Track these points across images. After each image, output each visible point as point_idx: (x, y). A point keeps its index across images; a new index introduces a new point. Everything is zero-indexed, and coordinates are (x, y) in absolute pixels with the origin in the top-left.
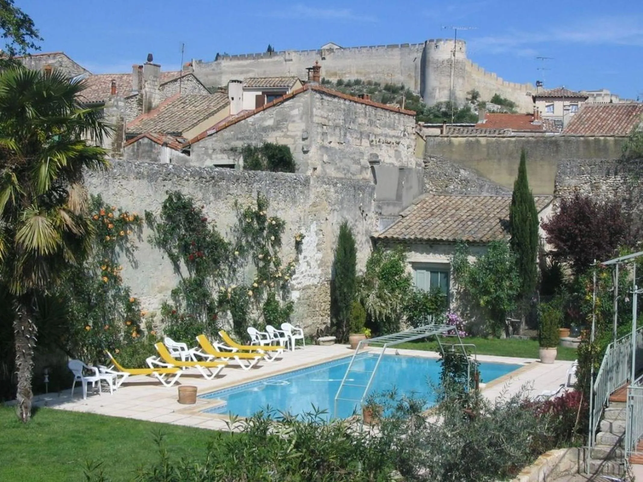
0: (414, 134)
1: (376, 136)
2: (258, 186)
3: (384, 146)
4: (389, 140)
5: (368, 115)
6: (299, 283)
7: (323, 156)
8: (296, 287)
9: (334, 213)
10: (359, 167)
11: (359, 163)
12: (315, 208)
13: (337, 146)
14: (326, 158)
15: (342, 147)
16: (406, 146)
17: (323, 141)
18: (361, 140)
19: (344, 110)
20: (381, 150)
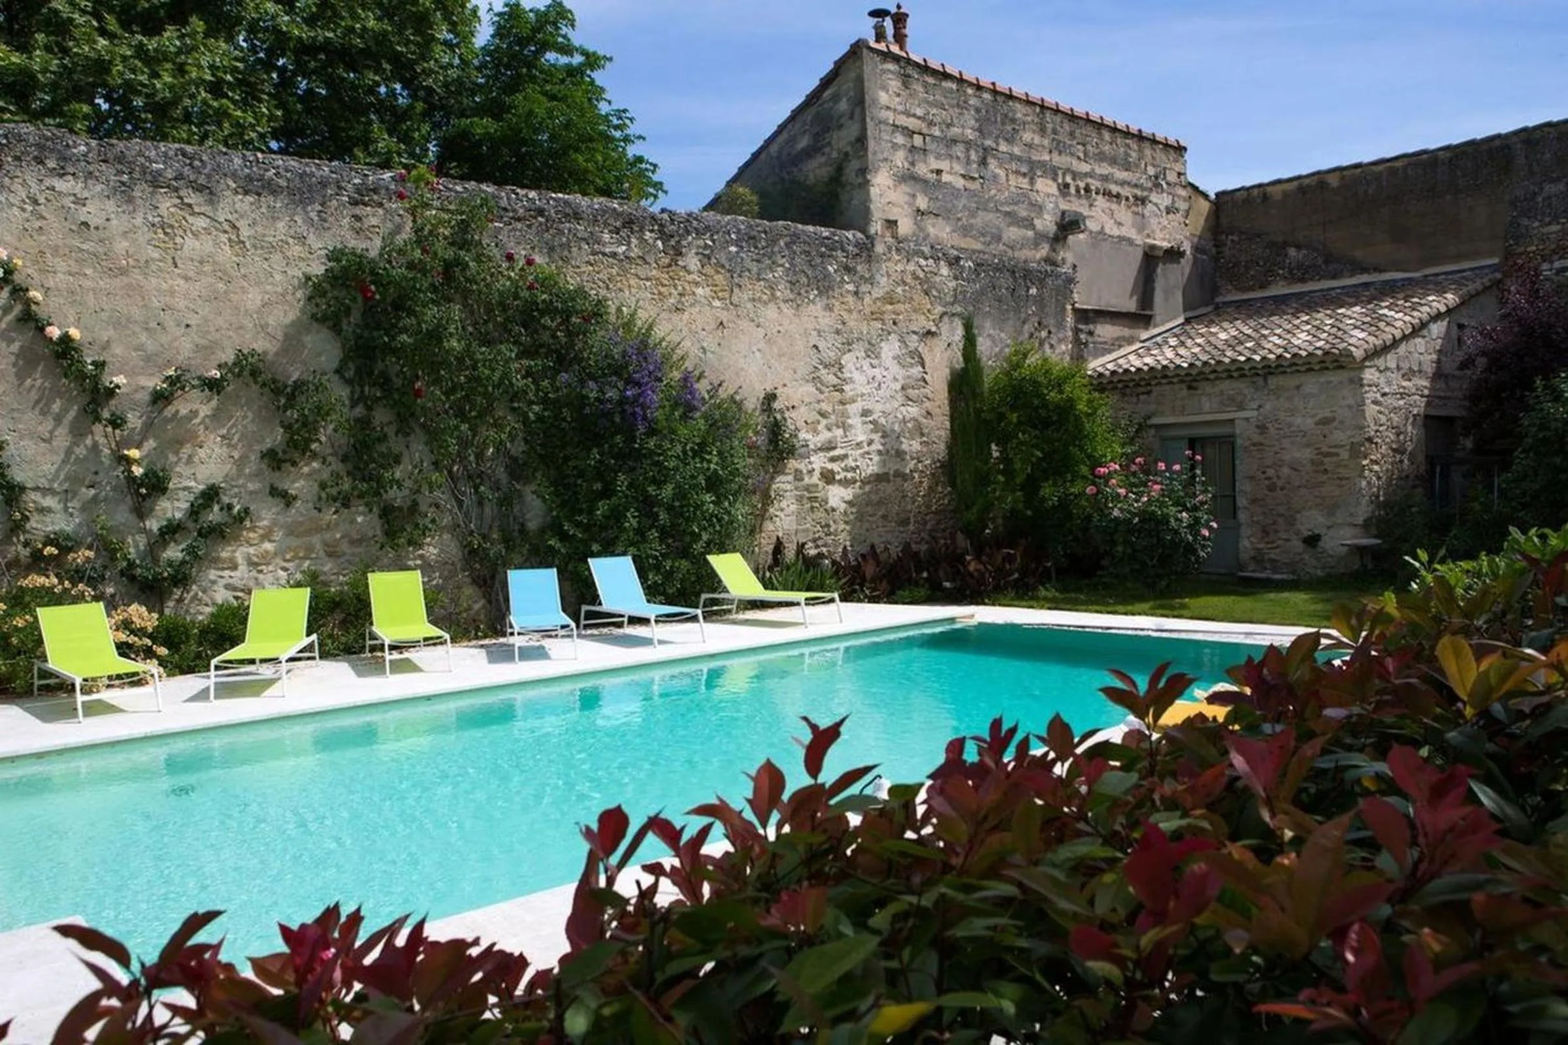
0: (1184, 187)
1: (1075, 176)
2: (701, 243)
3: (1101, 201)
4: (1115, 189)
5: (1049, 131)
6: (846, 470)
7: (914, 196)
8: (838, 477)
9: (952, 322)
10: (1030, 233)
11: (1032, 226)
12: (890, 307)
13: (960, 183)
14: (922, 203)
15: (975, 186)
16: (1162, 208)
17: (913, 164)
18: (1032, 179)
19: (978, 110)
20: (1091, 205)
